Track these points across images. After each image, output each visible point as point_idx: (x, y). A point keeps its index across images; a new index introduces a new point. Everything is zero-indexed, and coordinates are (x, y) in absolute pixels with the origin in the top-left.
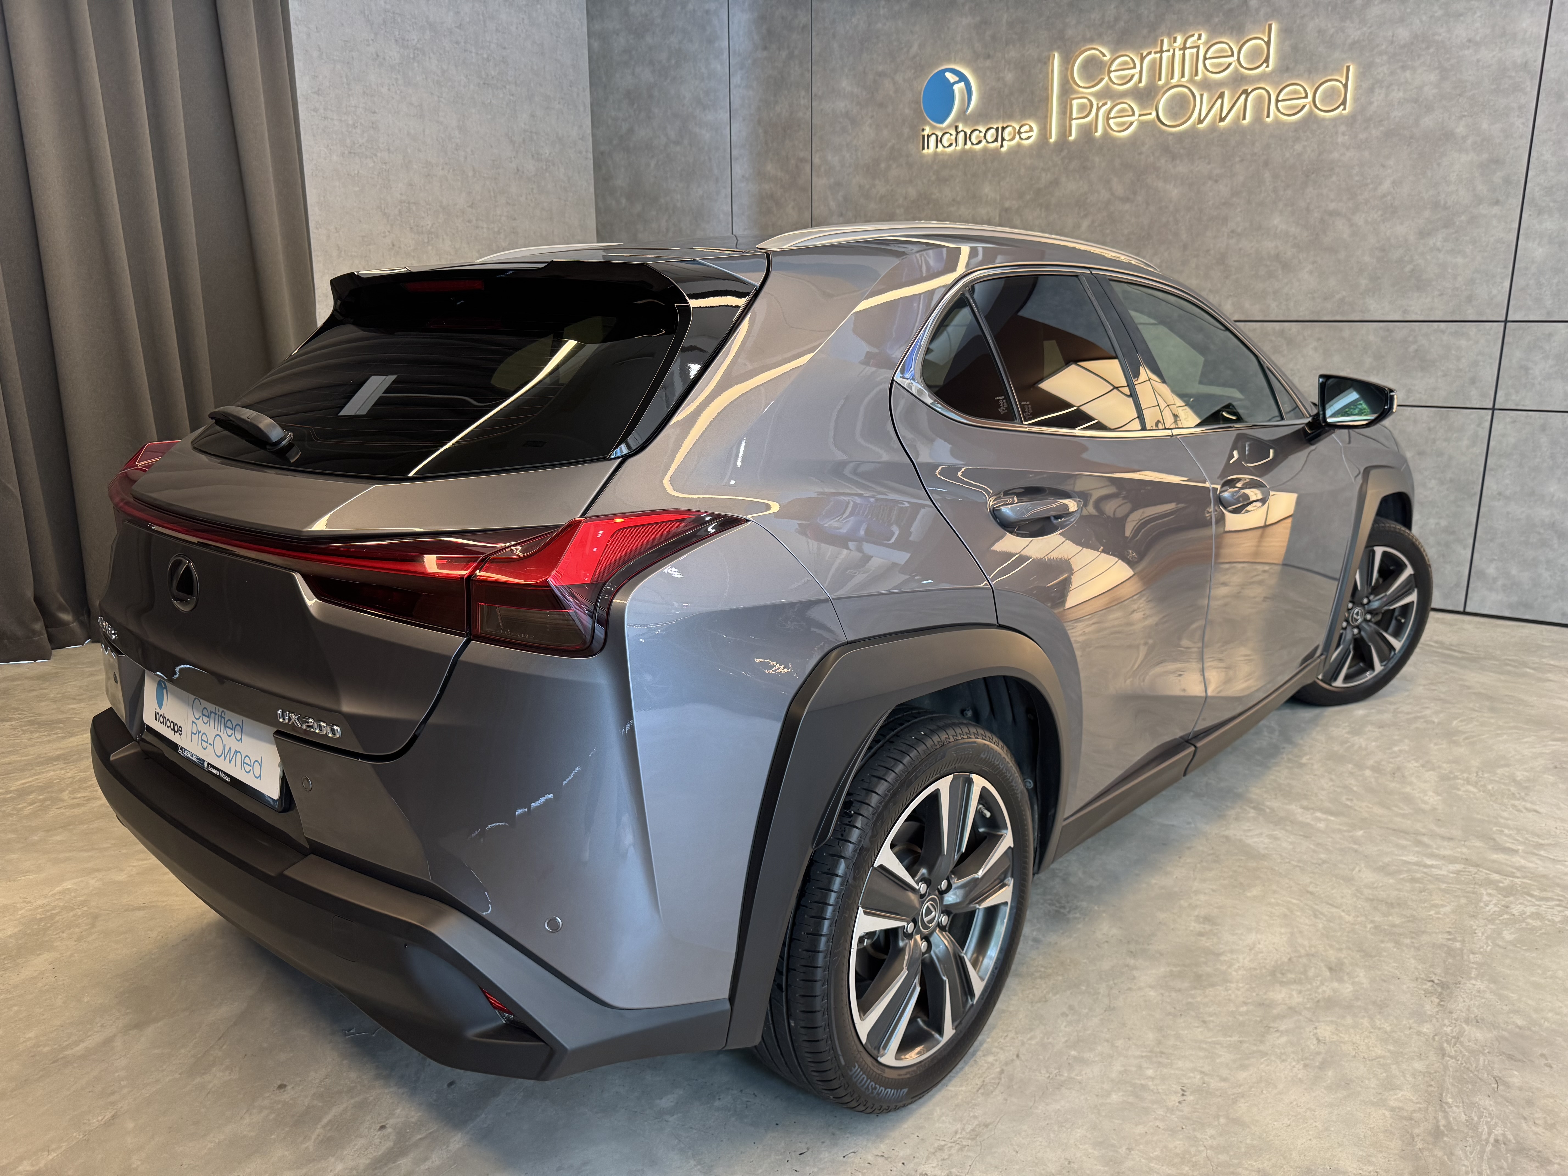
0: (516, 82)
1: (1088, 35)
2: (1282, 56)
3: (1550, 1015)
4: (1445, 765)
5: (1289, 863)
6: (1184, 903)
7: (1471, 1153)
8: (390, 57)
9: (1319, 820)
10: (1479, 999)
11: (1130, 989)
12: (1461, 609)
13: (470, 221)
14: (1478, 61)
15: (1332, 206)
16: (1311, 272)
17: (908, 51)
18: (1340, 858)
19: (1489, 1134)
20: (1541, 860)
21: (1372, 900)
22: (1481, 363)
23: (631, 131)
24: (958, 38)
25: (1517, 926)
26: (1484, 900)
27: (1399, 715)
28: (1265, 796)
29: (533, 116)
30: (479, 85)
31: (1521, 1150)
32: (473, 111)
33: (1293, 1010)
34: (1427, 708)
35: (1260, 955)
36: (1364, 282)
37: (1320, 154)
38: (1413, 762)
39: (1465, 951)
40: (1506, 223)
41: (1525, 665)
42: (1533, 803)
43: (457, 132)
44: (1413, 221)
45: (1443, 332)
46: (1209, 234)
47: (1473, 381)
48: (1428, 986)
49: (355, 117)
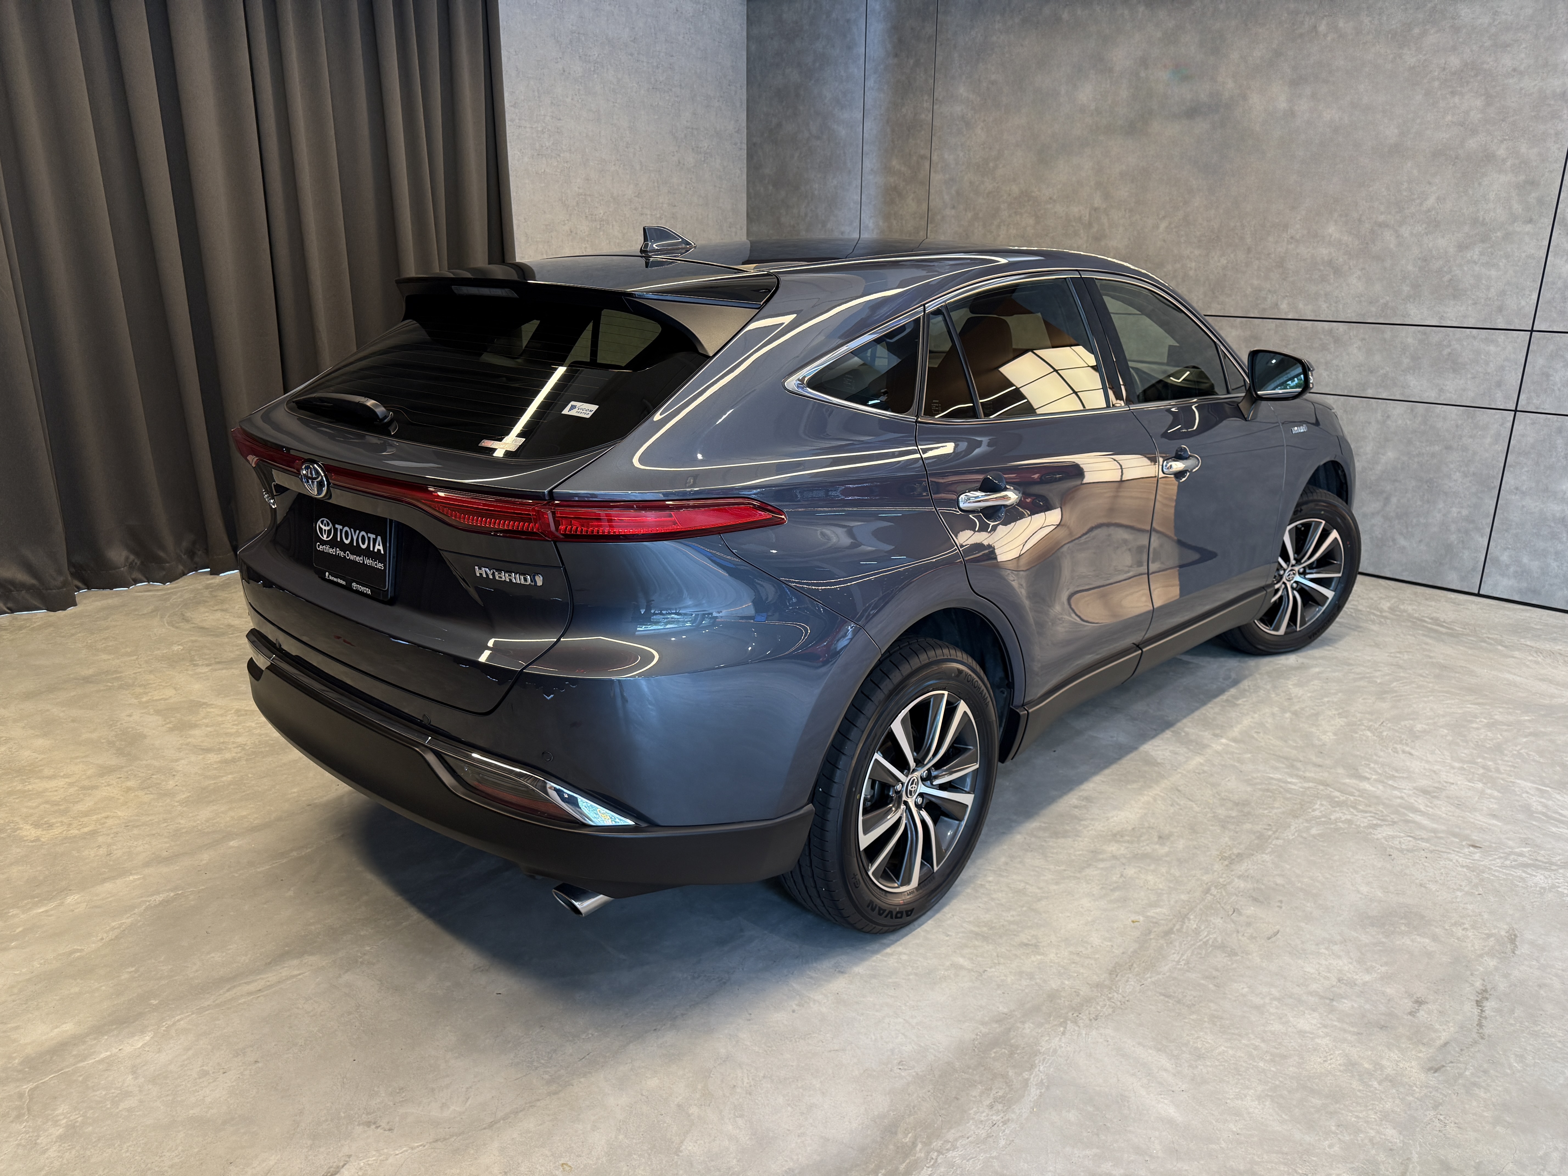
0: (681, 85)
3: (1307, 880)
4: (1359, 715)
7: (1185, 944)
8: (575, 72)
10: (1259, 865)
12: (1476, 592)
13: (636, 209)
14: (1521, 89)
15: (1382, 218)
16: (1359, 278)
18: (1219, 771)
19: (1206, 937)
20: (1384, 786)
21: (1224, 799)
22: (1507, 368)
23: (779, 125)
25: (1326, 826)
26: (1314, 807)
27: (1350, 675)
29: (694, 114)
30: (648, 90)
31: (1222, 947)
32: (643, 112)
33: (1115, 857)
34: (1379, 671)
35: (1113, 824)
36: (1406, 289)
38: (1333, 710)
39: (1273, 837)
40: (1538, 240)
41: (1501, 643)
42: (1412, 748)
43: (627, 132)
44: (1453, 234)
45: (1474, 338)
46: (1271, 239)
47: (1499, 384)
48: (1227, 855)
49: (543, 124)
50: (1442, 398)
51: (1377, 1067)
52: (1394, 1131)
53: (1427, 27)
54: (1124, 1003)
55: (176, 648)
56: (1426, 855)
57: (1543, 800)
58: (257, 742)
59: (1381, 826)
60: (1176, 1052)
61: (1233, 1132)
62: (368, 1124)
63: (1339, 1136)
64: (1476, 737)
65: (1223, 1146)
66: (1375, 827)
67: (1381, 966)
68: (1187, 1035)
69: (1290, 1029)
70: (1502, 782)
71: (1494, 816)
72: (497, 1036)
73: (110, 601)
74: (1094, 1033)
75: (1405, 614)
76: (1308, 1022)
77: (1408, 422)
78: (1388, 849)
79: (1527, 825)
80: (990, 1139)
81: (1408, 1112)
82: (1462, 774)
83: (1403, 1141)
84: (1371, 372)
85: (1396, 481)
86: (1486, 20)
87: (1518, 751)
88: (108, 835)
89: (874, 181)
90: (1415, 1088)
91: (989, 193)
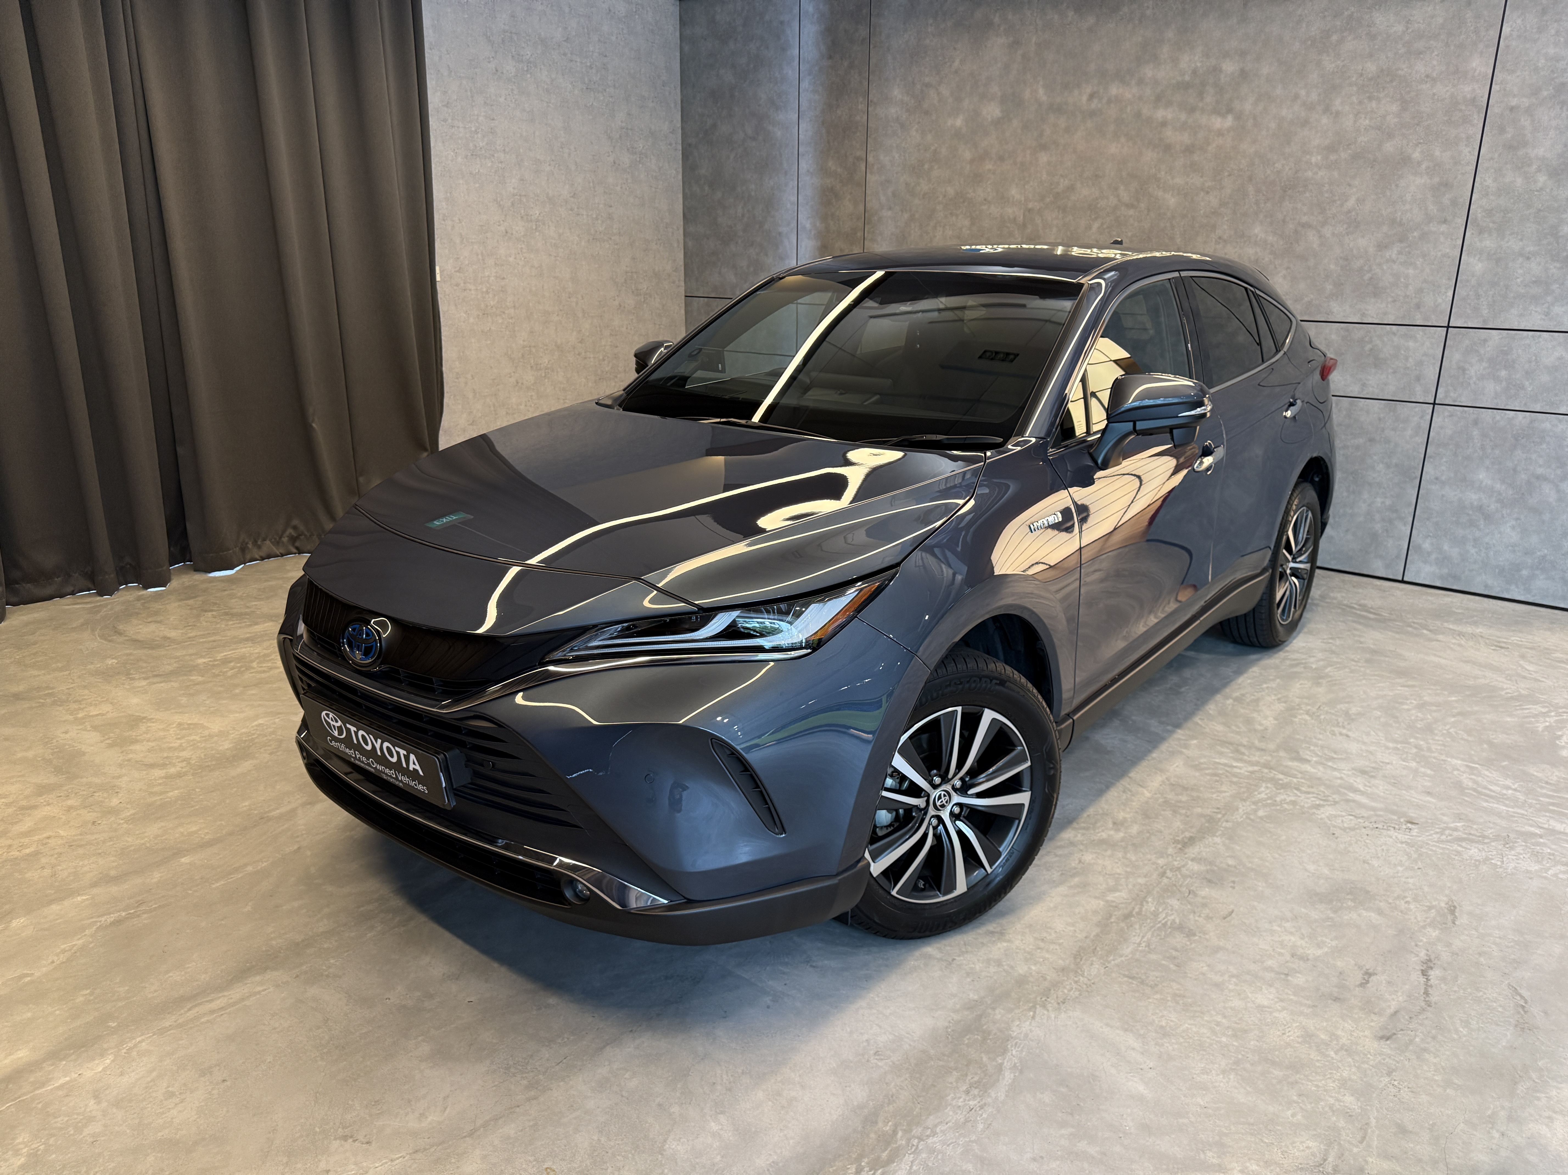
0: (614, 86)
3: (1257, 860)
4: (1297, 700)
7: (1145, 927)
8: (508, 71)
10: (1211, 847)
12: (1400, 579)
14: (1434, 94)
15: (1305, 219)
16: (1284, 277)
17: (951, 66)
19: (1164, 919)
20: (1324, 768)
21: (1173, 785)
22: (1426, 363)
23: (714, 126)
25: (1273, 808)
26: (1260, 790)
29: (629, 114)
30: (582, 90)
31: (1180, 928)
32: (577, 113)
34: (1314, 657)
36: (1329, 287)
37: (1296, 173)
38: (1272, 695)
39: (1222, 820)
40: (1452, 239)
41: (1425, 627)
42: (1349, 730)
43: (562, 132)
44: (1373, 235)
45: (1394, 334)
47: (1418, 379)
48: (1180, 838)
49: (477, 124)
50: (1365, 392)
51: (1333, 1037)
52: (1352, 1098)
53: (1345, 34)
54: (1090, 986)
55: (110, 662)
56: (1367, 832)
57: (1473, 777)
58: (203, 756)
59: (1323, 806)
60: (1142, 1032)
61: (1200, 1105)
62: (345, 1138)
63: (1301, 1105)
64: (1407, 718)
65: (1192, 1120)
66: (1318, 807)
67: (1331, 940)
68: (1152, 1014)
69: (1249, 1005)
70: (1434, 761)
71: (1429, 793)
72: (471, 1044)
73: (36, 615)
74: (1063, 1015)
75: (1335, 601)
76: (1265, 997)
78: (1332, 828)
79: (1459, 800)
80: (969, 1124)
81: (1365, 1079)
82: (1396, 754)
83: (1361, 1107)
86: (1399, 28)
87: (1447, 730)
88: (52, 855)
89: (810, 183)
90: (1369, 1056)
91: (925, 194)
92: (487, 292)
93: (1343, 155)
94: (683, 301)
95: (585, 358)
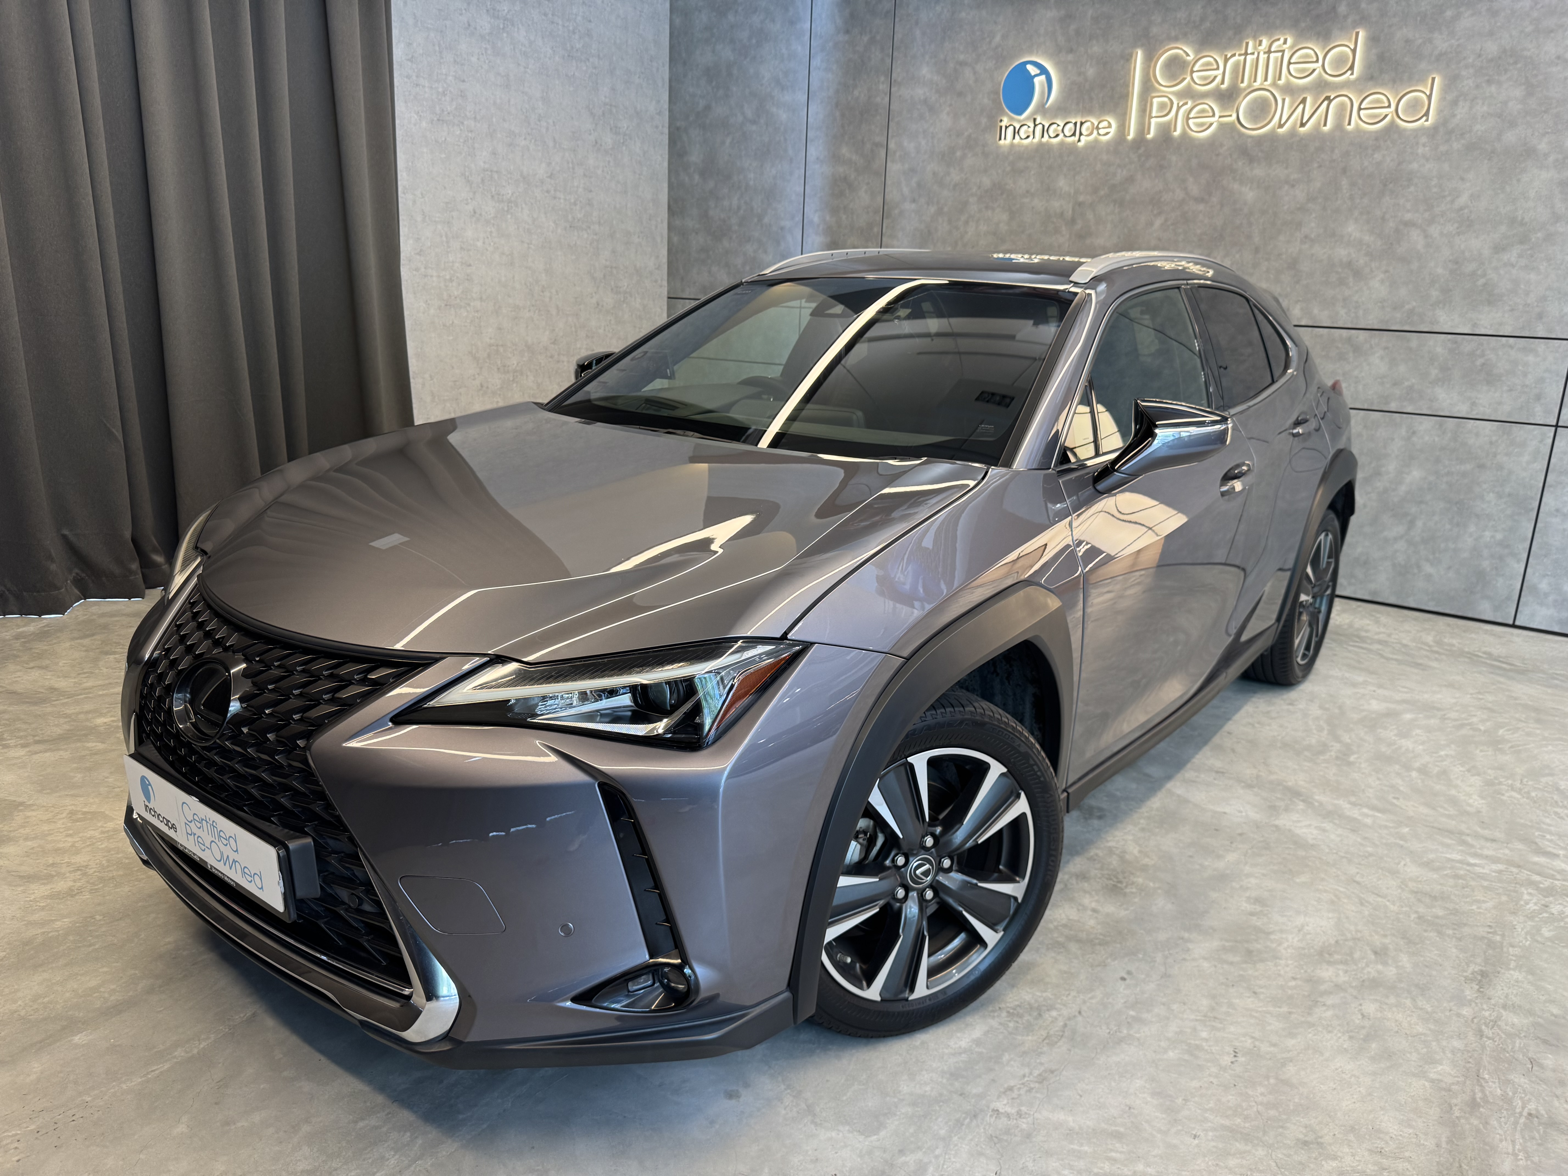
0: (599, 56)
1: (1173, 34)
2: (1368, 66)
4: (1490, 771)
5: (1336, 853)
6: (1235, 885)
7: (1506, 1124)
8: (481, 27)
9: (1367, 816)
10: (1516, 988)
11: (1184, 959)
12: (1511, 622)
15: (1408, 216)
16: (1382, 282)
17: (990, 42)
18: (1386, 852)
19: (1523, 1108)
21: (1416, 893)
22: (1548, 381)
23: (708, 108)
24: (1042, 31)
25: (1556, 924)
26: (1525, 898)
27: (1446, 721)
28: (1315, 790)
29: (613, 89)
30: (563, 57)
31: (1553, 1124)
32: (557, 82)
33: (1338, 987)
34: (1475, 716)
35: (1308, 937)
36: (1435, 294)
37: (1400, 164)
38: (1459, 766)
39: (1505, 944)
43: (540, 103)
44: (1488, 235)
46: (1282, 238)
47: (1538, 397)
48: (1468, 974)
49: (445, 85)
50: (1474, 412)
53: (1462, 9)
75: (1454, 649)
77: (1436, 439)
84: (1395, 384)
85: (1421, 502)
89: (820, 171)
91: (955, 185)
92: (451, 280)
93: (1456, 146)
94: (666, 303)
95: (558, 362)
